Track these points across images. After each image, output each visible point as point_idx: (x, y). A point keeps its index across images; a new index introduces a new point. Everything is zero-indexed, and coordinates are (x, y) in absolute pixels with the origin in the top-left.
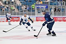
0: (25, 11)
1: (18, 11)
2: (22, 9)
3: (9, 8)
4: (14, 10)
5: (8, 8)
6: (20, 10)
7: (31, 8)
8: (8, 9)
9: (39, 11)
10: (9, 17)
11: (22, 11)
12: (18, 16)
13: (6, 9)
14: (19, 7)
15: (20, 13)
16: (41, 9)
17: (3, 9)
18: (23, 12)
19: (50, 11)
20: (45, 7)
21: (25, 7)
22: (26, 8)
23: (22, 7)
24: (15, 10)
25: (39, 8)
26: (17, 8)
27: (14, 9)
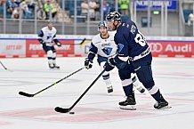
0: (93, 19)
1: (68, 20)
2: (84, 11)
3: (36, 8)
4: (54, 14)
5: (31, 7)
6: (76, 16)
7: (117, 8)
8: (33, 11)
9: (144, 21)
10: (50, 40)
11: (84, 20)
12: (70, 37)
13: (24, 12)
14: (73, 5)
15: (75, 24)
16: (152, 12)
17: (15, 12)
18: (88, 21)
19: (186, 21)
20: (167, 4)
21: (94, 5)
22: (97, 10)
23: (83, 5)
24: (60, 15)
25: (145, 7)
26: (66, 9)
27: (53, 11)
